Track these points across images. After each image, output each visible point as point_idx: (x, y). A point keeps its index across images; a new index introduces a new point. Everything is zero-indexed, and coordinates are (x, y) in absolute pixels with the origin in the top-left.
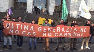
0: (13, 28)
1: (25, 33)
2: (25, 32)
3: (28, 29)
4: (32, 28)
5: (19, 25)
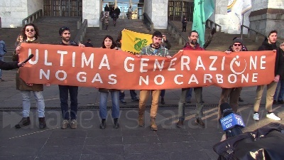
0: (50, 64)
1: (84, 78)
3: (92, 67)
4: (105, 62)
5: (66, 53)
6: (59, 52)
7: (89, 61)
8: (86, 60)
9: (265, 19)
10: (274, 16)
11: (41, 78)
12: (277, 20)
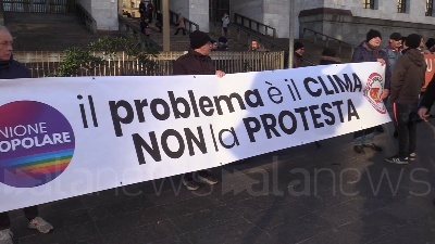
9: (322, 21)
10: (330, 17)
12: (333, 21)
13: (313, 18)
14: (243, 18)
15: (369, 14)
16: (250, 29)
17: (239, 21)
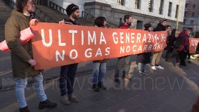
0: (64, 44)
1: (90, 53)
2: (91, 49)
3: (95, 44)
4: (103, 39)
5: (76, 32)
6: (70, 31)
7: (93, 38)
8: (91, 37)
9: (94, 9)
10: (99, 7)
11: (57, 60)
13: (90, 7)
14: (54, 4)
15: (120, 7)
16: (56, 10)
17: (52, 6)
